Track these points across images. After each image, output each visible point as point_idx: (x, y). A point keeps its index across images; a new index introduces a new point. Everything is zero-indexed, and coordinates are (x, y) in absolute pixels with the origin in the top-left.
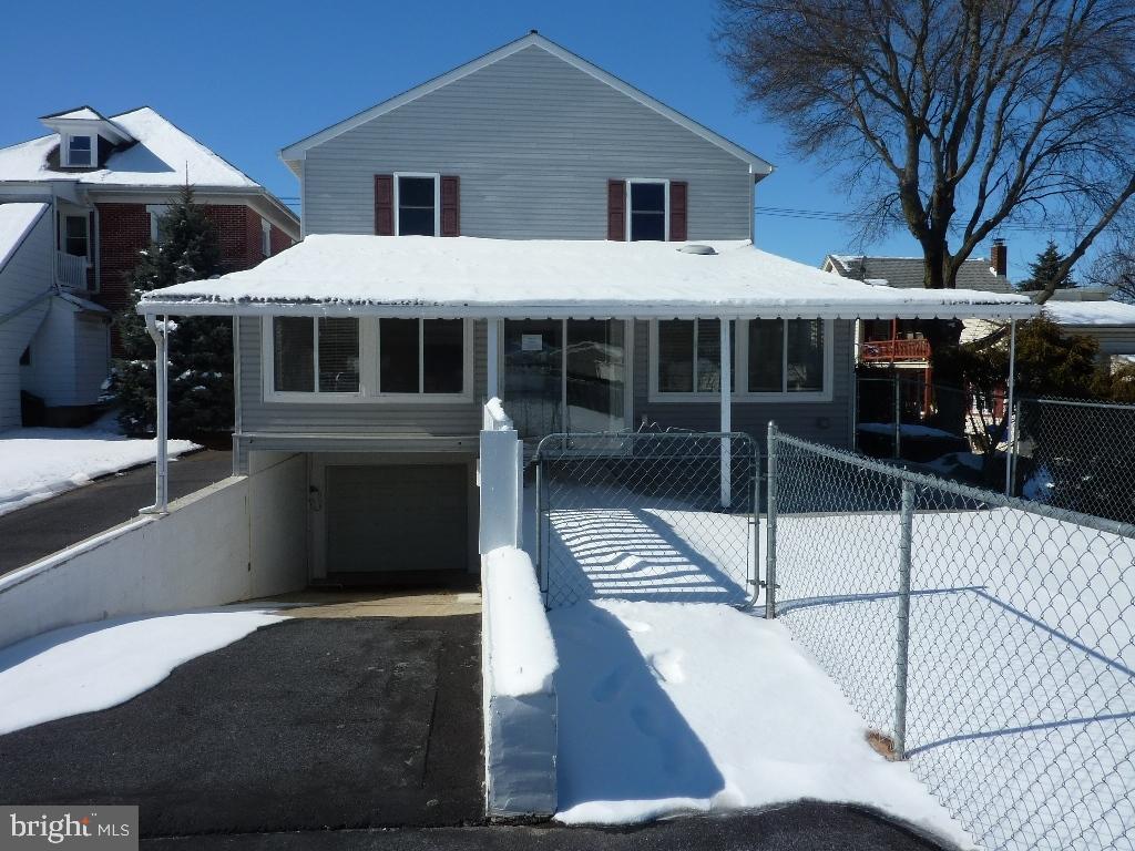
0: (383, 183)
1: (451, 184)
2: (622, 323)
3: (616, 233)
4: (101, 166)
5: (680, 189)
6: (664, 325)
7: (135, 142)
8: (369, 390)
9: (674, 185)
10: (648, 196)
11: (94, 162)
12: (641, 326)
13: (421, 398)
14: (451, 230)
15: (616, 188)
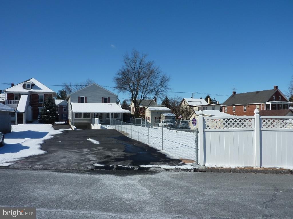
0: (79, 97)
1: (86, 97)
2: (103, 113)
3: (103, 102)
4: (31, 89)
5: (109, 98)
6: (107, 113)
7: (34, 85)
8: (82, 118)
9: (108, 98)
10: (106, 99)
11: (30, 88)
12: (105, 113)
13: (87, 118)
14: (86, 102)
15: (103, 98)
